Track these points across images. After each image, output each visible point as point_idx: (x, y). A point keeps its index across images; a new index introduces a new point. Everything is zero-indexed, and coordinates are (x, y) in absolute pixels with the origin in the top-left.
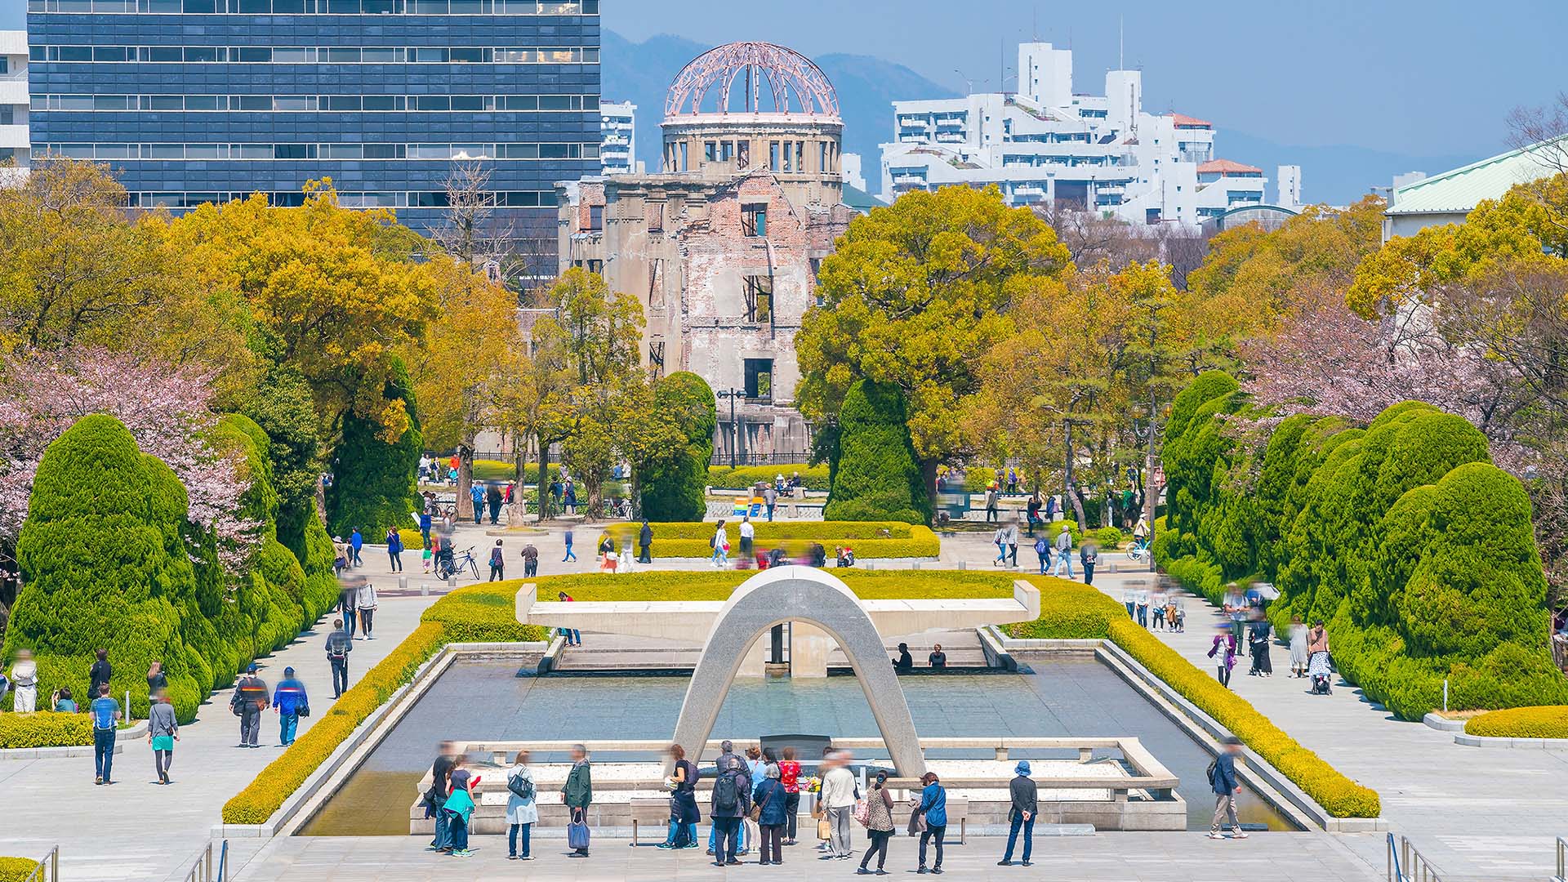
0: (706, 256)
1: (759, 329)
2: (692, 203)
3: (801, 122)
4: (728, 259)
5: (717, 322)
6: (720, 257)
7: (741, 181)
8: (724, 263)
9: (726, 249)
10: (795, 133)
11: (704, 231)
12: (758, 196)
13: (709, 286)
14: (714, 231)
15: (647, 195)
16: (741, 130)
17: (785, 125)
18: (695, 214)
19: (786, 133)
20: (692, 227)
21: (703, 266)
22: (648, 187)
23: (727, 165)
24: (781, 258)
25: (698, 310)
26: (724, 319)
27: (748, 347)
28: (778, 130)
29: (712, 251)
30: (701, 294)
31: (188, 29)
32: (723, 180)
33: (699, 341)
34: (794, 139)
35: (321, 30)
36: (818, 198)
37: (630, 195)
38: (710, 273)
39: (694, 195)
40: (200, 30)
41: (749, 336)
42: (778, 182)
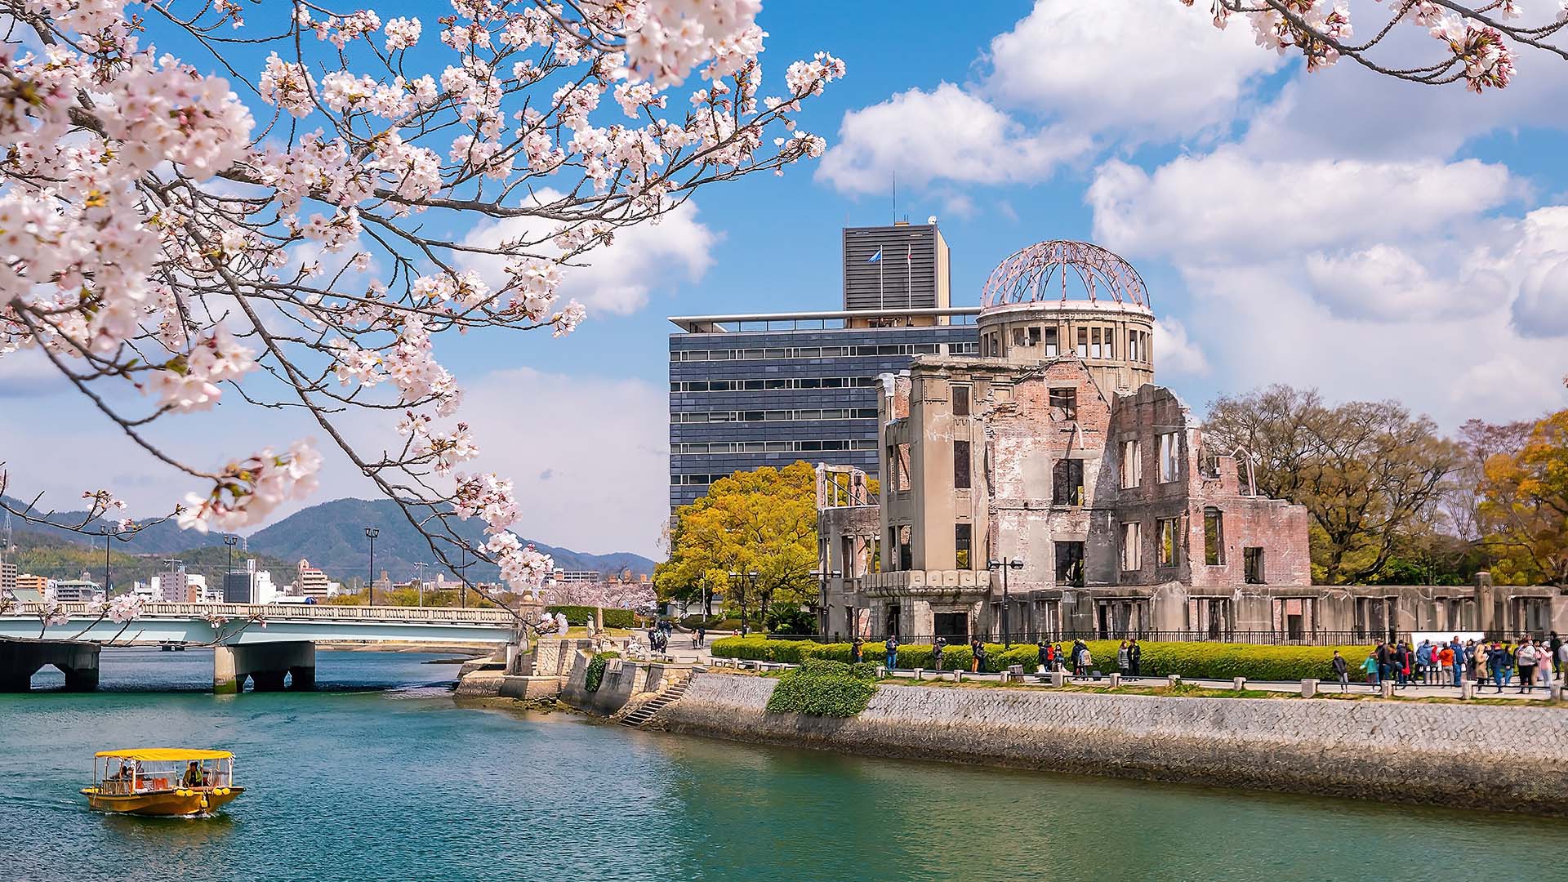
0: (1013, 441)
1: (1069, 512)
2: (997, 387)
3: (1109, 309)
4: (1034, 443)
5: (1026, 504)
6: (1028, 441)
7: (1050, 365)
8: (1031, 446)
9: (1035, 433)
10: (1103, 320)
11: (1011, 414)
12: (1067, 381)
13: (1018, 469)
14: (1021, 414)
15: (950, 377)
16: (1049, 317)
17: (1092, 312)
18: (1001, 397)
19: (1094, 319)
20: (999, 410)
21: (1012, 449)
22: (951, 368)
23: (1034, 350)
24: (1091, 442)
25: (1005, 492)
26: (1034, 500)
27: (1058, 529)
28: (1087, 317)
29: (1020, 435)
30: (1009, 477)
31: (768, 369)
32: (1030, 364)
33: (1007, 523)
34: (1102, 326)
35: (852, 367)
36: (1127, 384)
37: (933, 377)
38: (1018, 456)
39: (1000, 379)
40: (775, 369)
41: (1059, 519)
42: (1087, 367)
